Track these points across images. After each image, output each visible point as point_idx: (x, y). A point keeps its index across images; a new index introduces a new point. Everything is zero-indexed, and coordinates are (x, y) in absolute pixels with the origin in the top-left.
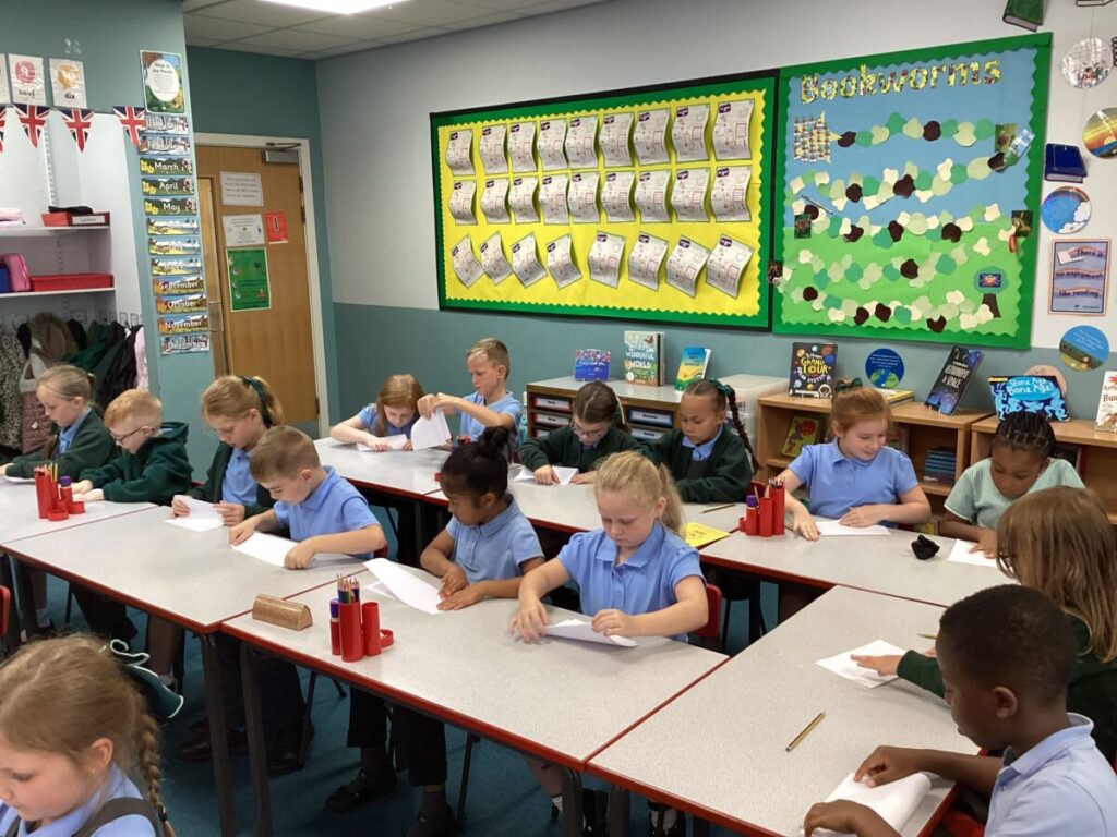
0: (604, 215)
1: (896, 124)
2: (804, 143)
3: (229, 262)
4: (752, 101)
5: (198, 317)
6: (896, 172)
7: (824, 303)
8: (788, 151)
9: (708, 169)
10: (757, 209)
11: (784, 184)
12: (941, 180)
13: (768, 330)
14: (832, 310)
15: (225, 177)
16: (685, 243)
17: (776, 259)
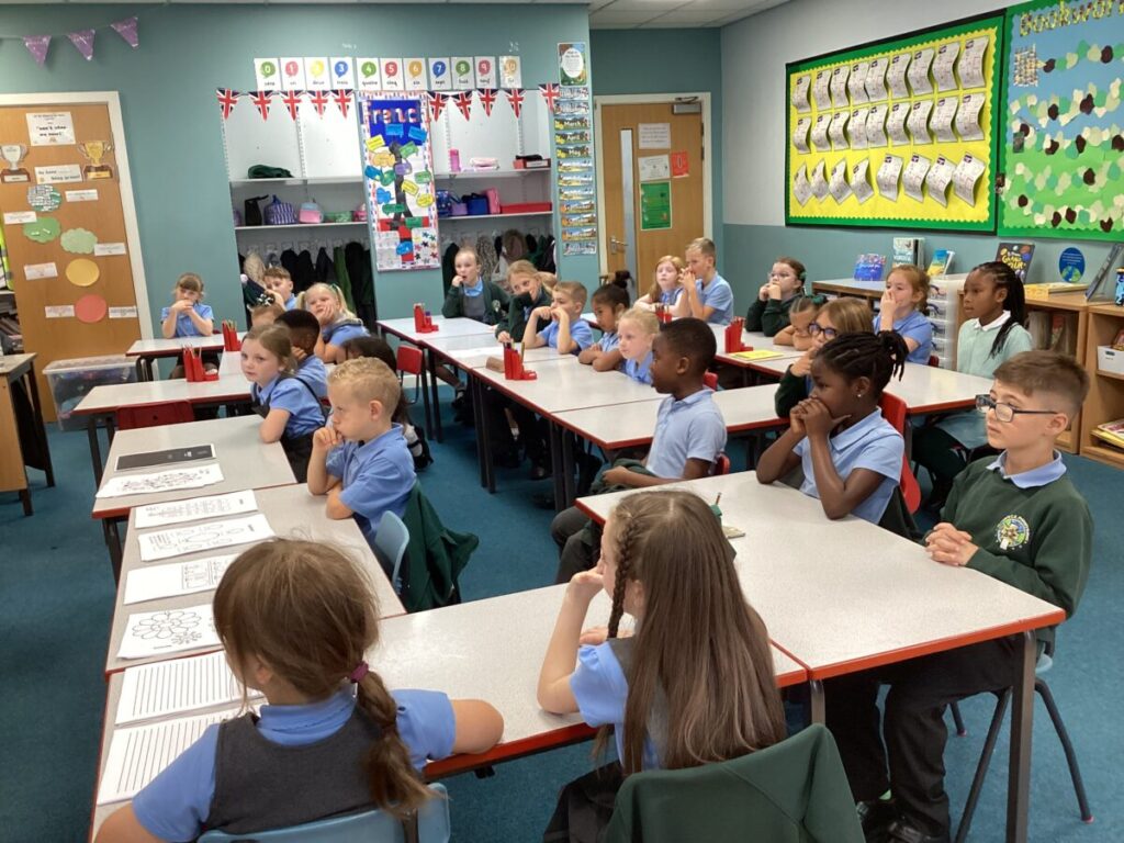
0: (890, 140)
1: (1082, 50)
2: (1020, 71)
3: (641, 193)
4: (987, 36)
5: (589, 230)
6: (1081, 92)
7: (1032, 209)
8: (1010, 79)
9: (957, 96)
10: (988, 129)
11: (1007, 107)
12: (1111, 98)
13: (993, 234)
14: (1037, 215)
15: (642, 127)
16: (941, 160)
17: (1001, 171)
